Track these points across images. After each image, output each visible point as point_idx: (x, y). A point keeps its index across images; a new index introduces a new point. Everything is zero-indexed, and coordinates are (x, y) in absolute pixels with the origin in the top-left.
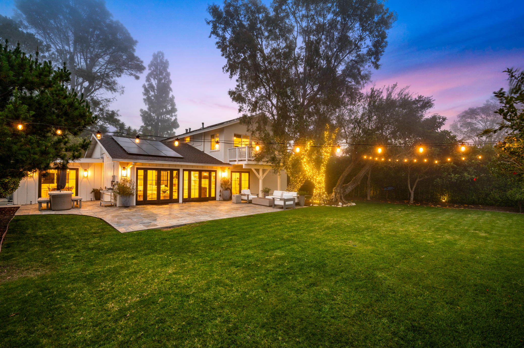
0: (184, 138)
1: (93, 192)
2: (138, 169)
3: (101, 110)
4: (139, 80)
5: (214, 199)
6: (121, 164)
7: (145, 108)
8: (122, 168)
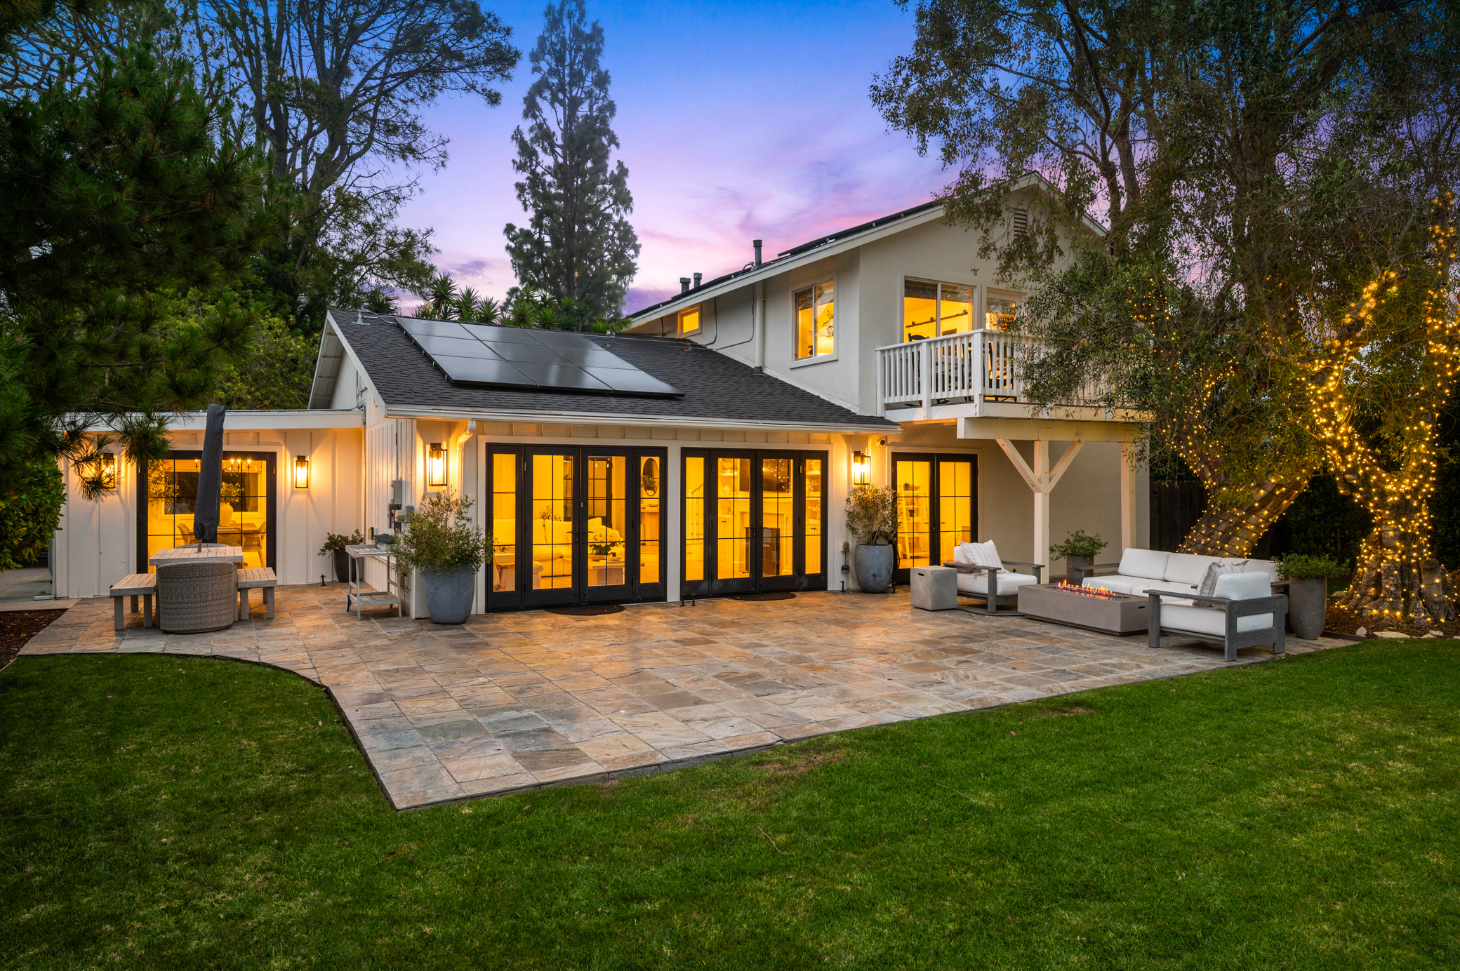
0: (674, 316)
1: (328, 547)
2: (492, 449)
3: (370, 229)
4: (498, 108)
5: (818, 583)
6: (425, 428)
7: (524, 220)
8: (428, 447)
